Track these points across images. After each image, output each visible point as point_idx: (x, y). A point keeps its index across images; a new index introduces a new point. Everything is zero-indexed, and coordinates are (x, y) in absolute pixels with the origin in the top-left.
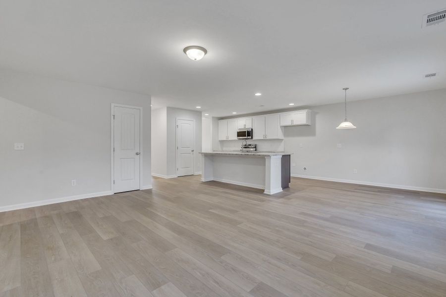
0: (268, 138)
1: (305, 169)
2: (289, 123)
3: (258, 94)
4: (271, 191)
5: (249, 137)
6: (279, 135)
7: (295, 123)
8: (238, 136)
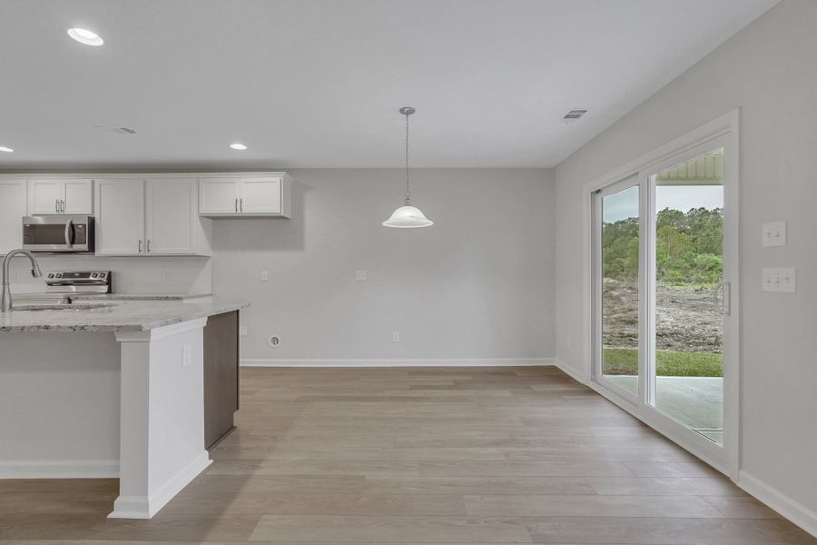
0: (155, 250)
1: (275, 340)
2: (229, 209)
3: (85, 36)
4: (150, 498)
5: (76, 247)
6: (196, 240)
7: (248, 209)
8: (27, 241)
